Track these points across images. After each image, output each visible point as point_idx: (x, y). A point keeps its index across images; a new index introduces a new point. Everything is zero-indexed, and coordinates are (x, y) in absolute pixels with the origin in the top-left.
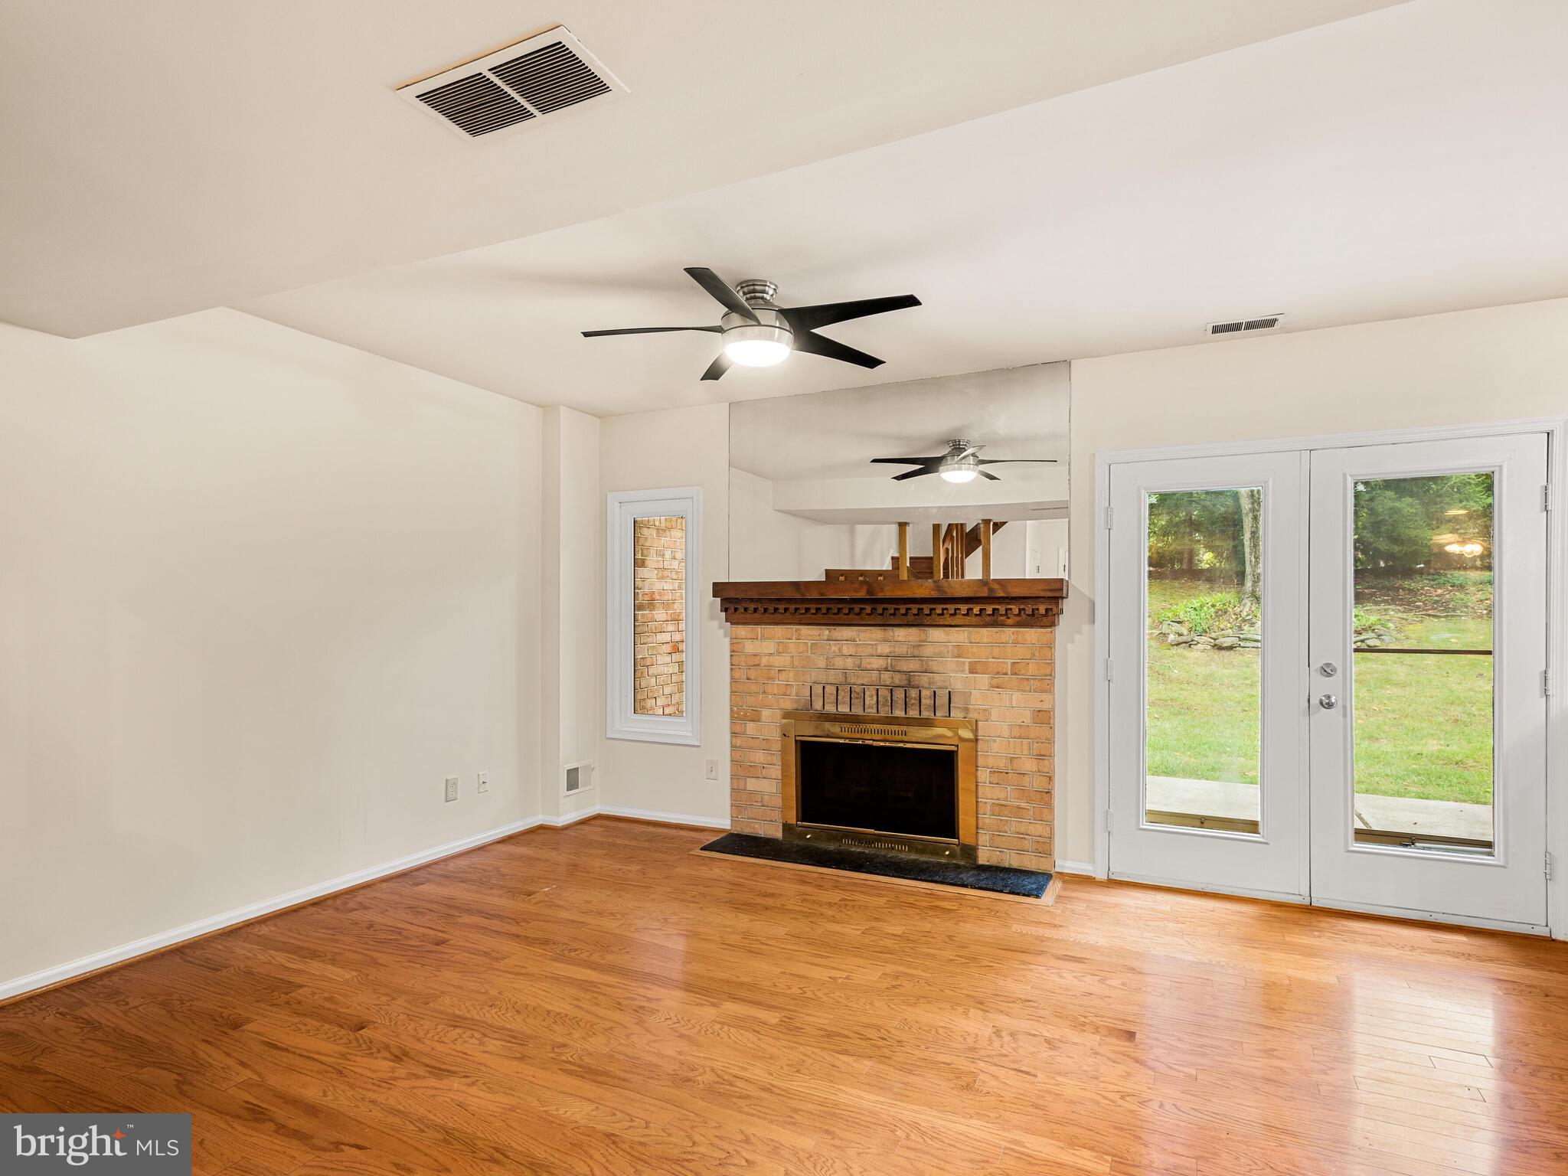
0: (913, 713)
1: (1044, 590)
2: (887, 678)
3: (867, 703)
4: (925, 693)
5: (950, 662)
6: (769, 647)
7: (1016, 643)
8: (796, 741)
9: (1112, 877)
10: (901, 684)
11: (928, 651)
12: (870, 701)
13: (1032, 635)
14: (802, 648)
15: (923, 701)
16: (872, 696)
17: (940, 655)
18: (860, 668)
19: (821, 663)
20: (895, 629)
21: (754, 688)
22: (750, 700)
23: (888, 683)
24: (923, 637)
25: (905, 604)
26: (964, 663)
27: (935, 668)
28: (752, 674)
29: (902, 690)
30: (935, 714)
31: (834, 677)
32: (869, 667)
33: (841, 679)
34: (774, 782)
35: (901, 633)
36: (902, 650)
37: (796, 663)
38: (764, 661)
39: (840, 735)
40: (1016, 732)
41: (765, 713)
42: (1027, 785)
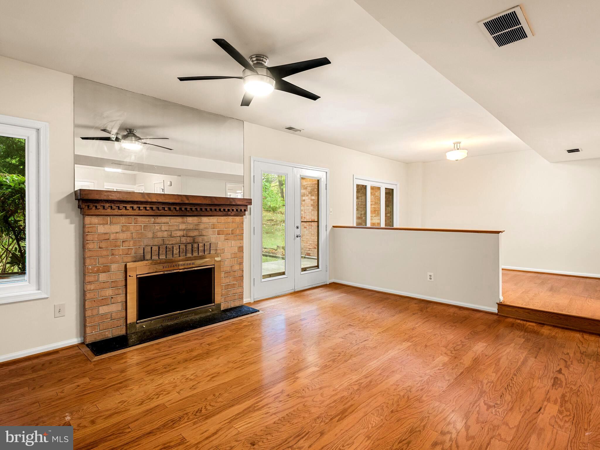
0: (195, 254)
1: (247, 203)
2: (184, 240)
3: (174, 252)
4: (201, 245)
5: (210, 231)
6: (117, 228)
7: (233, 222)
8: (137, 278)
9: (255, 300)
10: (190, 242)
11: (202, 226)
12: (176, 251)
13: (237, 219)
14: (138, 228)
15: (200, 248)
16: (177, 249)
17: (206, 228)
18: (171, 236)
19: (150, 235)
20: (187, 217)
21: (105, 253)
22: (102, 260)
23: (184, 242)
24: (200, 221)
26: (215, 231)
27: (204, 234)
28: (103, 245)
29: (191, 245)
30: (204, 254)
31: (157, 242)
32: (175, 235)
33: (161, 242)
34: (120, 304)
35: (190, 219)
36: (191, 227)
37: (134, 236)
38: (112, 237)
39: (159, 270)
40: (233, 256)
41: (114, 267)
42: (236, 275)
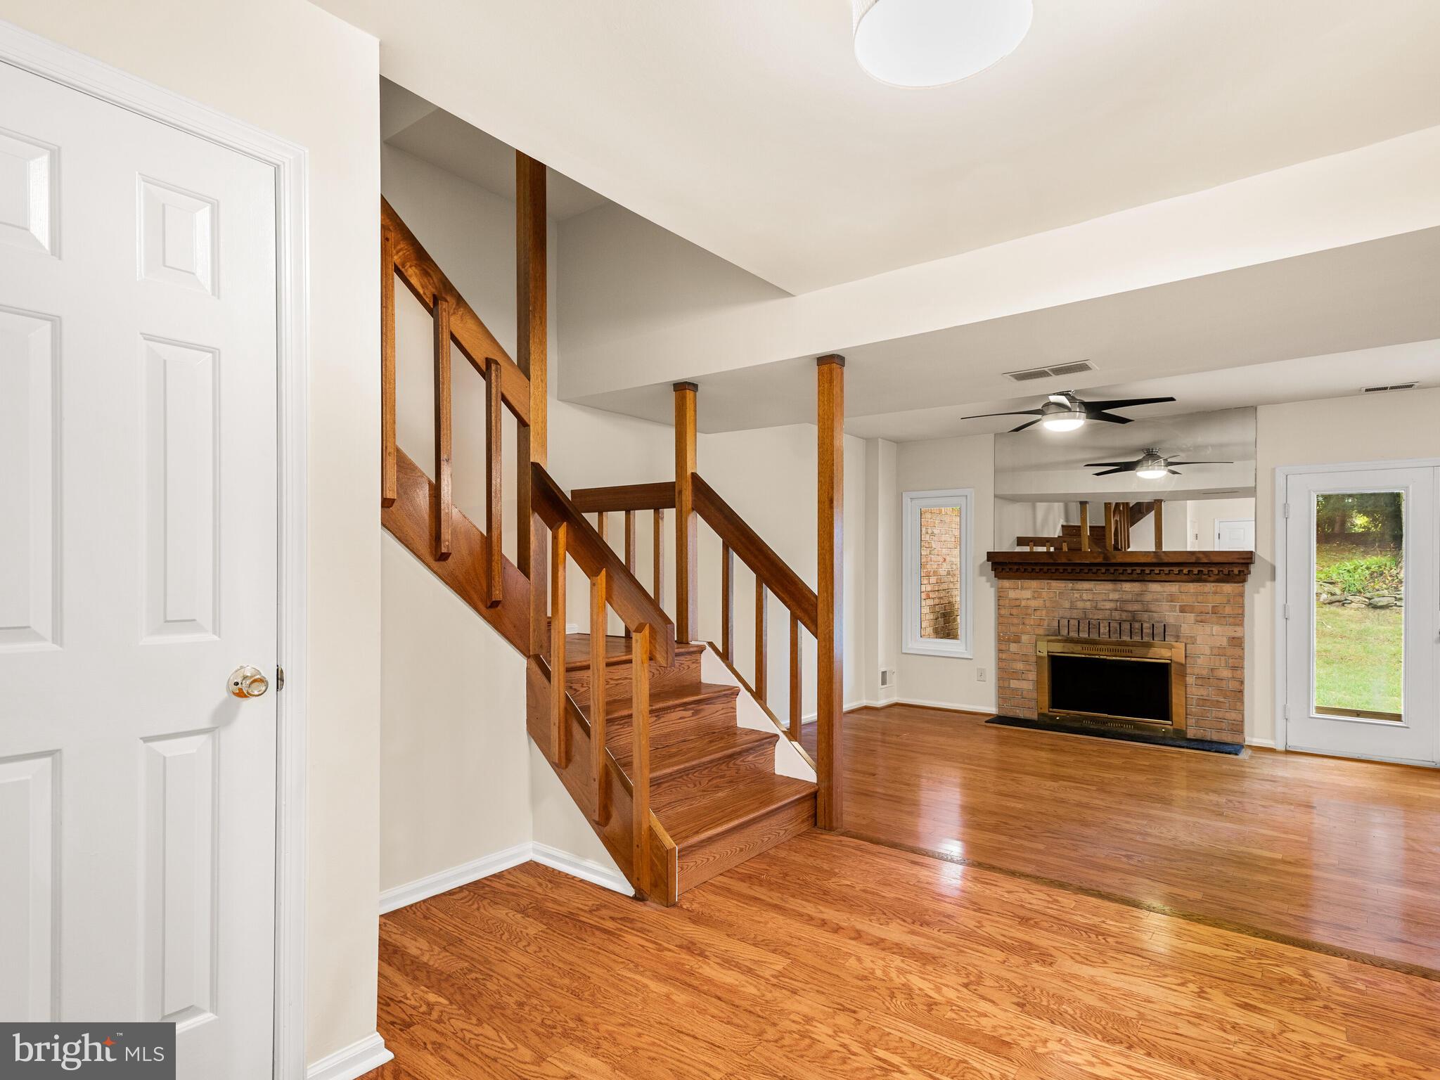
0: (1137, 638)
1: (1238, 559)
2: (1116, 615)
3: (1101, 631)
4: (1145, 625)
5: (1165, 605)
6: (1027, 594)
7: (1215, 593)
8: (1048, 655)
9: (1288, 749)
10: (1128, 619)
11: (1148, 597)
12: (1104, 630)
13: (1228, 588)
14: (1052, 595)
15: (1144, 631)
16: (1105, 627)
17: (1157, 600)
18: (1096, 608)
19: (1067, 605)
20: (1123, 583)
21: (1015, 621)
22: (1013, 629)
23: (1117, 618)
24: (1144, 588)
25: (1132, 567)
26: (1176, 606)
27: (1153, 609)
28: (1014, 611)
29: (1128, 623)
30: (1153, 639)
31: (1075, 614)
32: (1102, 607)
33: (1082, 615)
34: (1031, 683)
35: (1127, 586)
36: (1129, 597)
37: (1047, 605)
38: (1023, 603)
39: (1078, 652)
40: (1215, 651)
41: (1025, 638)
42: (1224, 686)
